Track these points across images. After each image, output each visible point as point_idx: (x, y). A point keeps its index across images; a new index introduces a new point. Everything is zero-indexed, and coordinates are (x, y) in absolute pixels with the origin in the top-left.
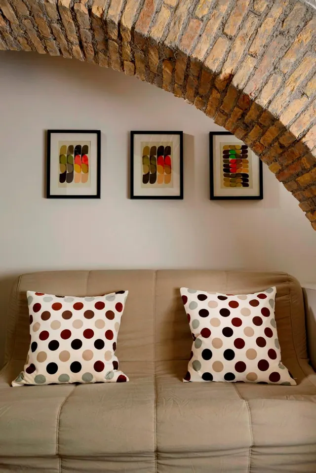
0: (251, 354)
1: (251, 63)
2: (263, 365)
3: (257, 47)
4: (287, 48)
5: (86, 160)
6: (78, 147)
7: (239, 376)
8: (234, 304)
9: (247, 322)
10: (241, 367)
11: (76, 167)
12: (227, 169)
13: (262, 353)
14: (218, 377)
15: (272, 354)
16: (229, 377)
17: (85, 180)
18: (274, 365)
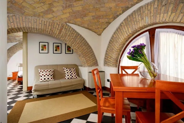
0: (74, 75)
1: (73, 39)
2: (75, 76)
3: (73, 38)
4: (76, 38)
5: (46, 48)
6: (44, 45)
7: (72, 78)
8: (71, 69)
9: (73, 71)
10: (72, 77)
11: (44, 48)
12: (68, 49)
13: (75, 75)
14: (70, 78)
15: (76, 75)
16: (71, 78)
17: (46, 50)
18: (76, 76)
